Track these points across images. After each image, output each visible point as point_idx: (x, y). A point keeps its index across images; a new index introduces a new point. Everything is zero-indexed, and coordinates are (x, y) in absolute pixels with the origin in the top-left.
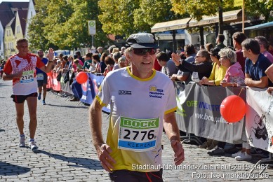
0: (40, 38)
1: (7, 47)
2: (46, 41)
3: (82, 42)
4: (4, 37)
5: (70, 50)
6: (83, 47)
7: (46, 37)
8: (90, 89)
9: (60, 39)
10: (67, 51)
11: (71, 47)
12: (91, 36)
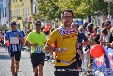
0: (50, 5)
1: (13, 14)
2: (57, 8)
3: (97, 10)
4: (9, 4)
5: (83, 18)
6: (98, 15)
7: (56, 4)
8: (105, 65)
9: (72, 6)
10: (79, 20)
11: (84, 15)
12: (107, 3)
